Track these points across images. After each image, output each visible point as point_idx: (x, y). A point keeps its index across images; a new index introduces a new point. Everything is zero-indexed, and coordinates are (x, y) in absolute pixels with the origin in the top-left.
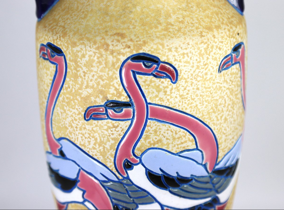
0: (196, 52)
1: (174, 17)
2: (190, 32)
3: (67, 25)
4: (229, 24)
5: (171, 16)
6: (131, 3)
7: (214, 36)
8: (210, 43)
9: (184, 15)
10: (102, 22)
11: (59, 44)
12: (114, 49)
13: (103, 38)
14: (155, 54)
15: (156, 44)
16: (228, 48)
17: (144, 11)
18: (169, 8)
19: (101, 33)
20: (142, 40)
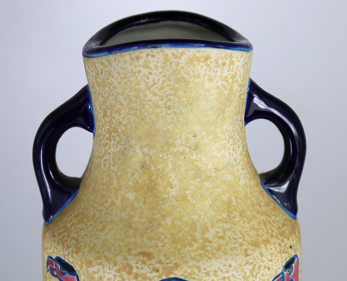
0: (239, 275)
1: (212, 231)
2: (232, 251)
3: (81, 237)
4: (279, 237)
5: (208, 230)
6: (159, 213)
7: (262, 255)
8: (257, 263)
9: (225, 229)
10: (124, 237)
11: (71, 261)
12: (138, 272)
13: (125, 258)
14: (189, 279)
15: (190, 267)
16: (279, 266)
17: (175, 223)
18: (206, 220)
19: (123, 251)
20: (173, 262)
